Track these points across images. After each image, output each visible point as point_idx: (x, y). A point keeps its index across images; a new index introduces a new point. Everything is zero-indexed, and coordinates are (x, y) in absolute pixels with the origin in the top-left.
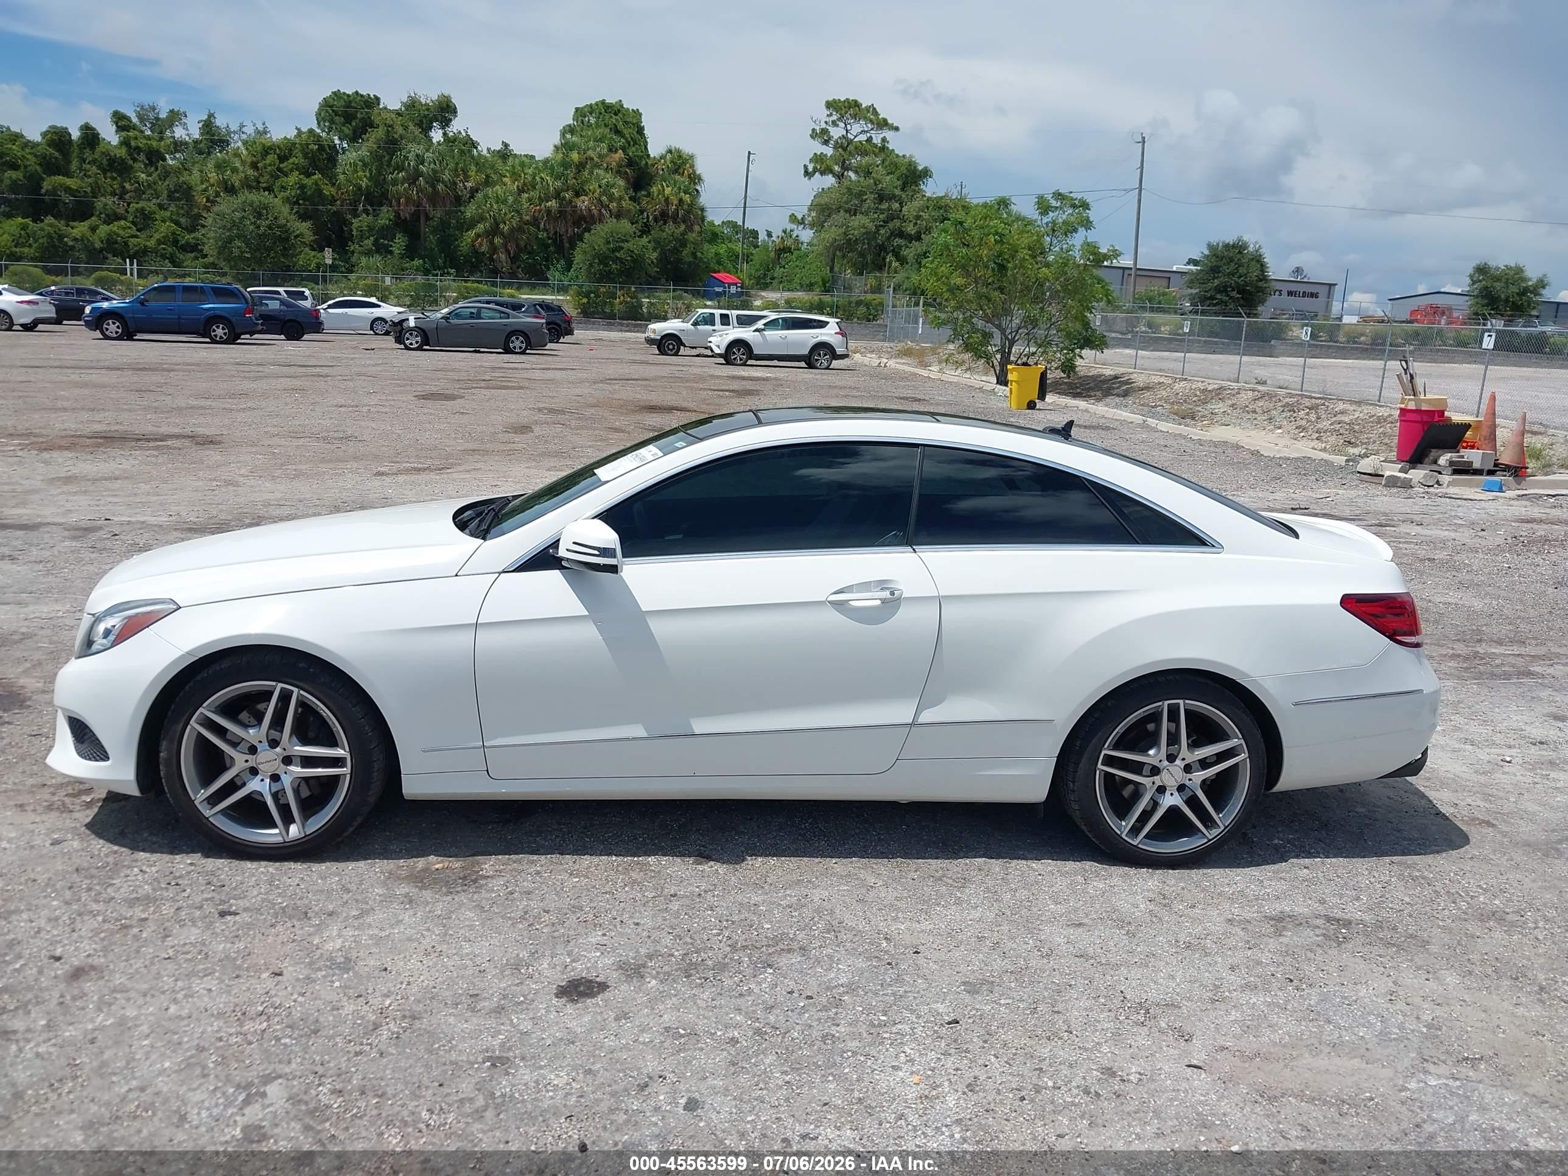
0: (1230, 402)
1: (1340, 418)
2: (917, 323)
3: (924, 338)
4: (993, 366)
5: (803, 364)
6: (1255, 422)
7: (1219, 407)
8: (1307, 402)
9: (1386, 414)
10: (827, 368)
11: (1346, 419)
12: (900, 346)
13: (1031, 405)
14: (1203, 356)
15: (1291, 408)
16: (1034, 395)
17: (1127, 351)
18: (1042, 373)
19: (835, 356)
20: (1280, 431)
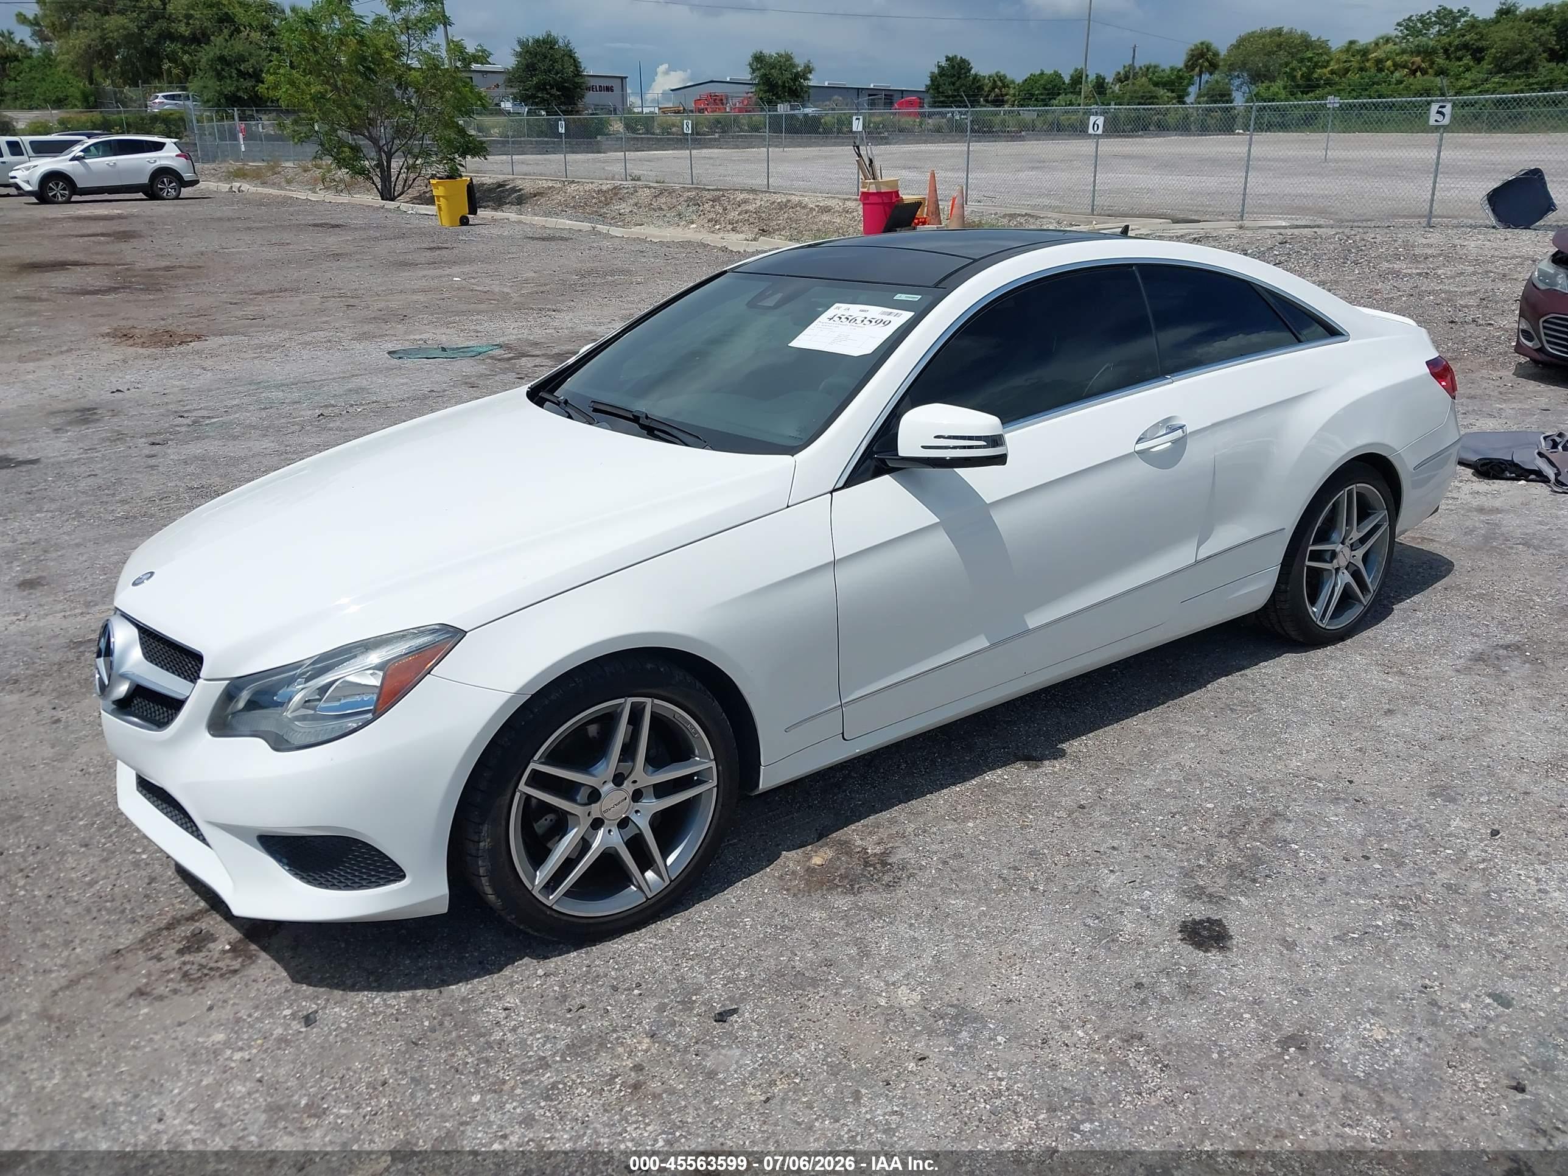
0: (632, 202)
1: (744, 207)
2: (236, 139)
3: (249, 156)
4: (373, 183)
5: (141, 195)
6: (666, 219)
7: (624, 207)
8: (708, 195)
9: (784, 200)
10: (177, 198)
11: (751, 208)
12: (224, 166)
13: (464, 221)
14: (539, 157)
15: (694, 202)
16: (465, 210)
17: (504, 157)
18: (468, 186)
19: (183, 183)
20: (694, 226)
